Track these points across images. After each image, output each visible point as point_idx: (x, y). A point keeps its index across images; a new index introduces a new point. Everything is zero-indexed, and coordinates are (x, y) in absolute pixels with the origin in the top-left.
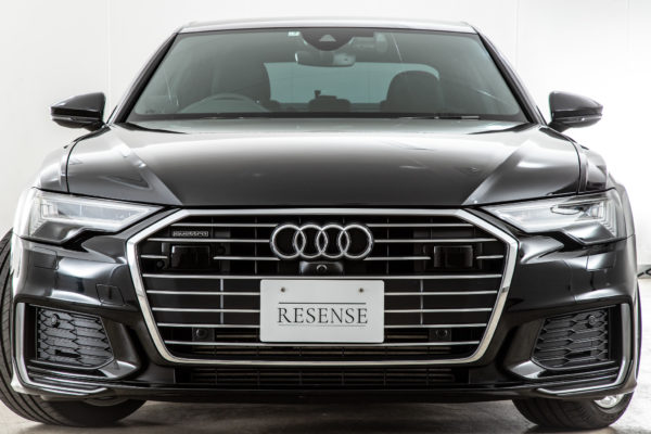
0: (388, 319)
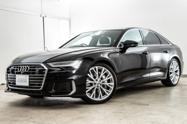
0: (29, 82)
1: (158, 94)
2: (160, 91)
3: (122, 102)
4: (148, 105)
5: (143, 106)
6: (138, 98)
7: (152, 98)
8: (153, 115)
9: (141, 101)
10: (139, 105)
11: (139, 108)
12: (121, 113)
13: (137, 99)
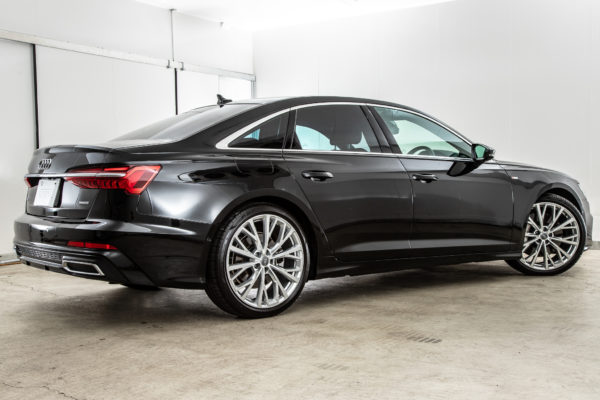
1: (481, 303)
2: (491, 293)
3: (363, 328)
4: (439, 341)
5: (423, 344)
6: (415, 316)
7: (458, 315)
8: (442, 381)
9: (422, 327)
10: (412, 342)
11: (406, 350)
12: (345, 368)
13: (412, 319)
